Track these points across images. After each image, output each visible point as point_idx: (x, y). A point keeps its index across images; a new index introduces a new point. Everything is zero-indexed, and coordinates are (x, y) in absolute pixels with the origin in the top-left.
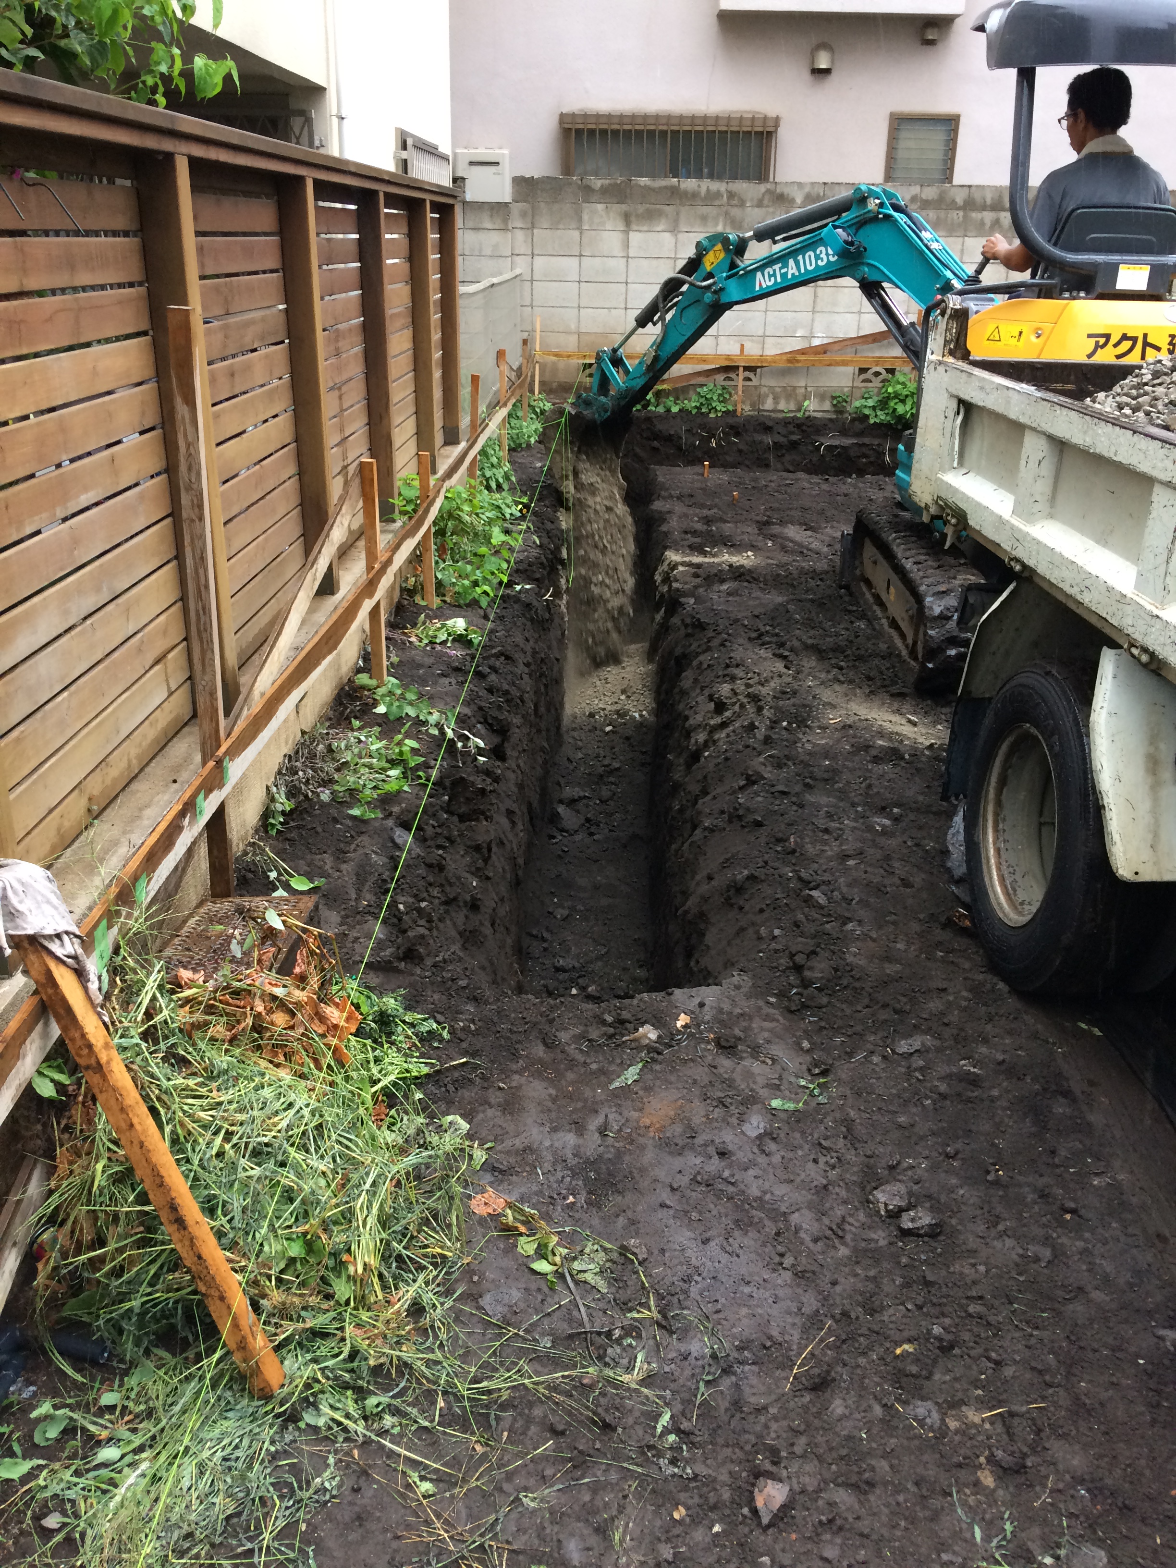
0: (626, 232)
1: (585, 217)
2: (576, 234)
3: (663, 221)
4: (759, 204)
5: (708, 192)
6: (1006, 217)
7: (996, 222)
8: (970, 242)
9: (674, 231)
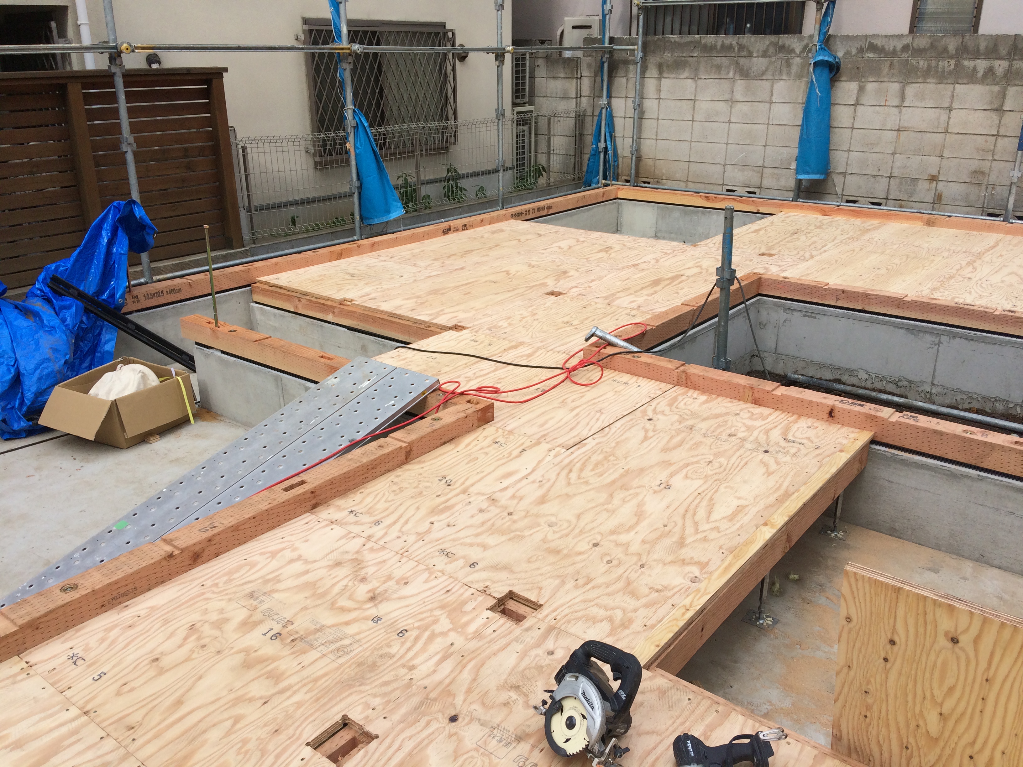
0: (660, 79)
1: (631, 67)
2: (624, 80)
3: (687, 70)
4: (764, 55)
5: (723, 45)
6: (1001, 66)
7: (990, 71)
8: (960, 89)
9: (695, 77)
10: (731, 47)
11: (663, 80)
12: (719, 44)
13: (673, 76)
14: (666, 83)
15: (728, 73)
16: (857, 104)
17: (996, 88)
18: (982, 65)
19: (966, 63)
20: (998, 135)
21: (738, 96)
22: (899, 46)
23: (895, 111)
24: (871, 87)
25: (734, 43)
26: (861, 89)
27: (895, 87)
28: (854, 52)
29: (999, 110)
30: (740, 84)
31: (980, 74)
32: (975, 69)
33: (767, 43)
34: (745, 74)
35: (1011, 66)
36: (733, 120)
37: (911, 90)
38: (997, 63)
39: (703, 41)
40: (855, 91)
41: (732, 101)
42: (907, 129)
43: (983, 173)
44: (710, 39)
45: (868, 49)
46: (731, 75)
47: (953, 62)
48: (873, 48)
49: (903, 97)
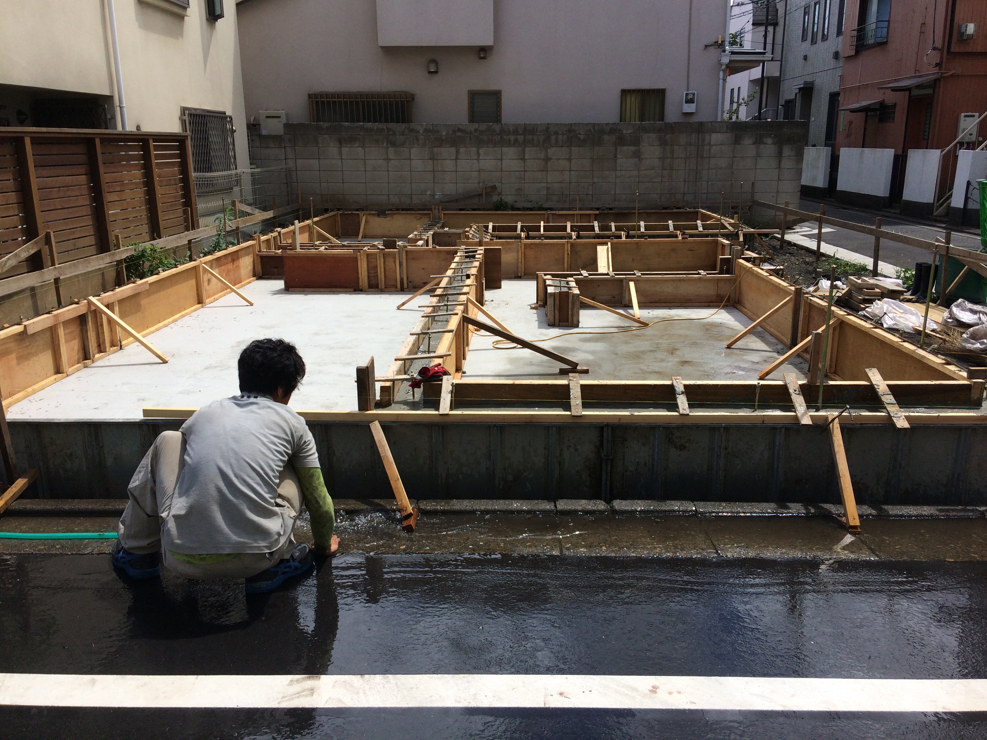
0: (340, 148)
1: (320, 141)
2: (316, 148)
3: (358, 142)
4: (403, 134)
5: (377, 129)
6: (520, 138)
7: (516, 140)
8: (505, 149)
9: (363, 147)
10: (382, 130)
11: (342, 148)
12: (375, 128)
13: (349, 146)
14: (345, 150)
15: (383, 144)
16: (457, 159)
17: (520, 149)
18: (512, 138)
19: (505, 137)
20: (525, 171)
21: (391, 156)
22: (472, 130)
23: (475, 161)
24: (462, 150)
25: (385, 127)
26: (457, 152)
27: (474, 149)
28: (451, 132)
29: (523, 159)
30: (391, 150)
31: (512, 142)
32: (509, 140)
33: (404, 128)
34: (393, 144)
35: (524, 138)
36: (389, 170)
37: (482, 151)
38: (519, 137)
39: (365, 126)
40: (455, 153)
41: (388, 159)
42: (483, 170)
43: (520, 189)
44: (369, 125)
45: (458, 131)
46: (385, 145)
47: (499, 137)
48: (460, 130)
49: (479, 155)
